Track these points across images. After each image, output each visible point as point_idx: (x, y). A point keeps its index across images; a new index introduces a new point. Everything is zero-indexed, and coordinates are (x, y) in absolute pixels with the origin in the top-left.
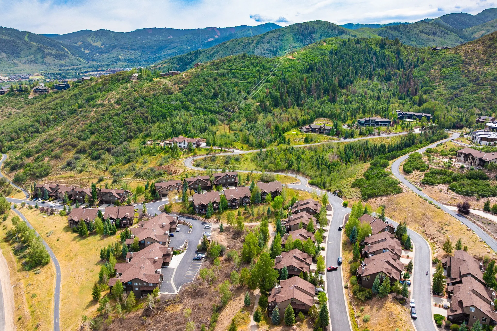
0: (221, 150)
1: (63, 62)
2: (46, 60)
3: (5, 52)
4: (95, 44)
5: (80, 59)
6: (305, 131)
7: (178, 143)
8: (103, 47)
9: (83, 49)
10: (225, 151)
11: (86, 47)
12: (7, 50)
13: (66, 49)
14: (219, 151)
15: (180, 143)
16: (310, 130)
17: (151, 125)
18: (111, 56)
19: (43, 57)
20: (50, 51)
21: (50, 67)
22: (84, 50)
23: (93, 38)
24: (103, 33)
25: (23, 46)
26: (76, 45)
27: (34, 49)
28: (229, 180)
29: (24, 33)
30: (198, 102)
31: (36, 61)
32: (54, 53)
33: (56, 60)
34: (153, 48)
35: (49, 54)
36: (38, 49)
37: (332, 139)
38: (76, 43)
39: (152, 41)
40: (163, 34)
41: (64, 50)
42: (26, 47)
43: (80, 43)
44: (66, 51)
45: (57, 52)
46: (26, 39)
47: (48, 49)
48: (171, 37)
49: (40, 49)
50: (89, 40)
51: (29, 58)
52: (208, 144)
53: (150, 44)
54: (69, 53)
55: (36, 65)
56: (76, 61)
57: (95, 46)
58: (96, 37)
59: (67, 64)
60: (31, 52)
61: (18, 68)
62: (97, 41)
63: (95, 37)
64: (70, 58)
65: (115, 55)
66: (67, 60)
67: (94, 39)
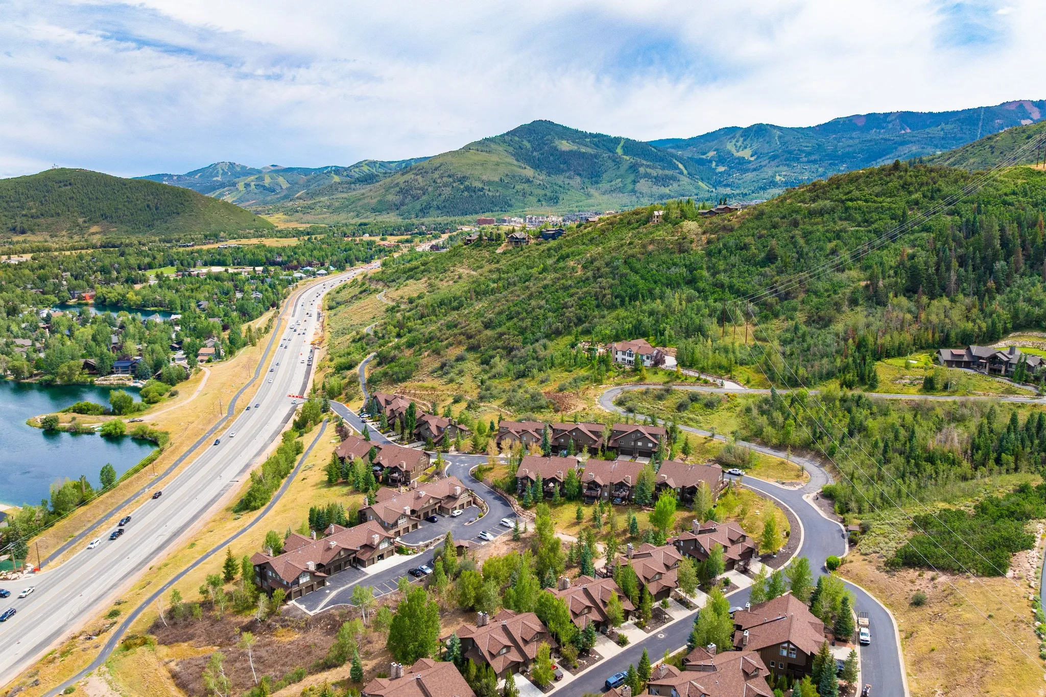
0: (698, 379)
1: (666, 191)
2: (638, 186)
3: (580, 175)
4: (741, 154)
5: (700, 183)
6: (947, 361)
7: (620, 353)
8: (752, 159)
9: (714, 164)
10: (706, 382)
11: (721, 161)
12: (583, 170)
13: (681, 166)
14: (694, 380)
15: (624, 353)
16: (966, 359)
17: (606, 312)
18: (762, 176)
19: (634, 182)
20: (649, 170)
21: (642, 200)
22: (717, 165)
23: (737, 141)
24: (759, 131)
25: (610, 163)
26: (704, 157)
27: (624, 167)
28: (640, 444)
29: (617, 140)
30: (725, 271)
31: (621, 190)
32: (655, 174)
33: (654, 187)
34: (854, 157)
35: (647, 176)
36: (631, 167)
37: (1014, 393)
38: (704, 154)
39: (857, 141)
40: (890, 126)
41: (677, 168)
42: (613, 164)
43: (711, 154)
44: (679, 169)
45: (660, 172)
46: (619, 151)
47: (648, 166)
48: (908, 131)
49: (634, 168)
50: (730, 146)
51: (613, 183)
52: (681, 362)
53: (851, 149)
54: (685, 172)
55: (621, 195)
56: (691, 187)
57: (739, 158)
58: (745, 140)
59: (672, 194)
60: (619, 173)
61: (590, 201)
62: (745, 148)
63: (741, 139)
64: (681, 183)
65: (770, 173)
66: (675, 185)
67: (739, 144)
